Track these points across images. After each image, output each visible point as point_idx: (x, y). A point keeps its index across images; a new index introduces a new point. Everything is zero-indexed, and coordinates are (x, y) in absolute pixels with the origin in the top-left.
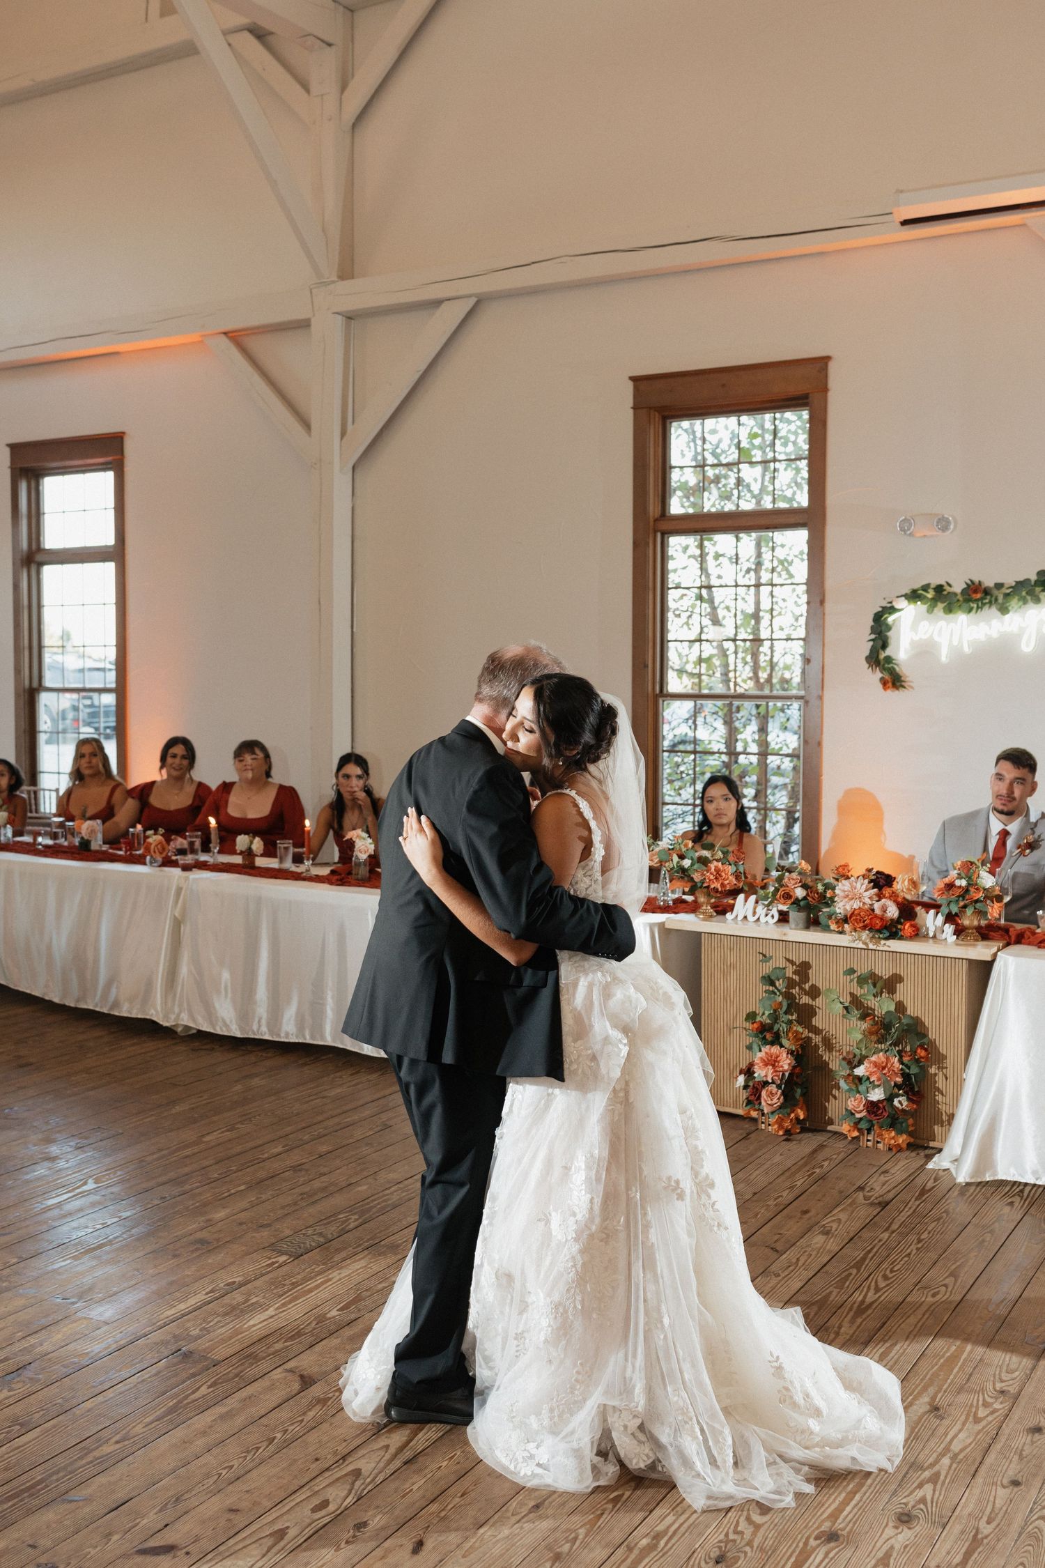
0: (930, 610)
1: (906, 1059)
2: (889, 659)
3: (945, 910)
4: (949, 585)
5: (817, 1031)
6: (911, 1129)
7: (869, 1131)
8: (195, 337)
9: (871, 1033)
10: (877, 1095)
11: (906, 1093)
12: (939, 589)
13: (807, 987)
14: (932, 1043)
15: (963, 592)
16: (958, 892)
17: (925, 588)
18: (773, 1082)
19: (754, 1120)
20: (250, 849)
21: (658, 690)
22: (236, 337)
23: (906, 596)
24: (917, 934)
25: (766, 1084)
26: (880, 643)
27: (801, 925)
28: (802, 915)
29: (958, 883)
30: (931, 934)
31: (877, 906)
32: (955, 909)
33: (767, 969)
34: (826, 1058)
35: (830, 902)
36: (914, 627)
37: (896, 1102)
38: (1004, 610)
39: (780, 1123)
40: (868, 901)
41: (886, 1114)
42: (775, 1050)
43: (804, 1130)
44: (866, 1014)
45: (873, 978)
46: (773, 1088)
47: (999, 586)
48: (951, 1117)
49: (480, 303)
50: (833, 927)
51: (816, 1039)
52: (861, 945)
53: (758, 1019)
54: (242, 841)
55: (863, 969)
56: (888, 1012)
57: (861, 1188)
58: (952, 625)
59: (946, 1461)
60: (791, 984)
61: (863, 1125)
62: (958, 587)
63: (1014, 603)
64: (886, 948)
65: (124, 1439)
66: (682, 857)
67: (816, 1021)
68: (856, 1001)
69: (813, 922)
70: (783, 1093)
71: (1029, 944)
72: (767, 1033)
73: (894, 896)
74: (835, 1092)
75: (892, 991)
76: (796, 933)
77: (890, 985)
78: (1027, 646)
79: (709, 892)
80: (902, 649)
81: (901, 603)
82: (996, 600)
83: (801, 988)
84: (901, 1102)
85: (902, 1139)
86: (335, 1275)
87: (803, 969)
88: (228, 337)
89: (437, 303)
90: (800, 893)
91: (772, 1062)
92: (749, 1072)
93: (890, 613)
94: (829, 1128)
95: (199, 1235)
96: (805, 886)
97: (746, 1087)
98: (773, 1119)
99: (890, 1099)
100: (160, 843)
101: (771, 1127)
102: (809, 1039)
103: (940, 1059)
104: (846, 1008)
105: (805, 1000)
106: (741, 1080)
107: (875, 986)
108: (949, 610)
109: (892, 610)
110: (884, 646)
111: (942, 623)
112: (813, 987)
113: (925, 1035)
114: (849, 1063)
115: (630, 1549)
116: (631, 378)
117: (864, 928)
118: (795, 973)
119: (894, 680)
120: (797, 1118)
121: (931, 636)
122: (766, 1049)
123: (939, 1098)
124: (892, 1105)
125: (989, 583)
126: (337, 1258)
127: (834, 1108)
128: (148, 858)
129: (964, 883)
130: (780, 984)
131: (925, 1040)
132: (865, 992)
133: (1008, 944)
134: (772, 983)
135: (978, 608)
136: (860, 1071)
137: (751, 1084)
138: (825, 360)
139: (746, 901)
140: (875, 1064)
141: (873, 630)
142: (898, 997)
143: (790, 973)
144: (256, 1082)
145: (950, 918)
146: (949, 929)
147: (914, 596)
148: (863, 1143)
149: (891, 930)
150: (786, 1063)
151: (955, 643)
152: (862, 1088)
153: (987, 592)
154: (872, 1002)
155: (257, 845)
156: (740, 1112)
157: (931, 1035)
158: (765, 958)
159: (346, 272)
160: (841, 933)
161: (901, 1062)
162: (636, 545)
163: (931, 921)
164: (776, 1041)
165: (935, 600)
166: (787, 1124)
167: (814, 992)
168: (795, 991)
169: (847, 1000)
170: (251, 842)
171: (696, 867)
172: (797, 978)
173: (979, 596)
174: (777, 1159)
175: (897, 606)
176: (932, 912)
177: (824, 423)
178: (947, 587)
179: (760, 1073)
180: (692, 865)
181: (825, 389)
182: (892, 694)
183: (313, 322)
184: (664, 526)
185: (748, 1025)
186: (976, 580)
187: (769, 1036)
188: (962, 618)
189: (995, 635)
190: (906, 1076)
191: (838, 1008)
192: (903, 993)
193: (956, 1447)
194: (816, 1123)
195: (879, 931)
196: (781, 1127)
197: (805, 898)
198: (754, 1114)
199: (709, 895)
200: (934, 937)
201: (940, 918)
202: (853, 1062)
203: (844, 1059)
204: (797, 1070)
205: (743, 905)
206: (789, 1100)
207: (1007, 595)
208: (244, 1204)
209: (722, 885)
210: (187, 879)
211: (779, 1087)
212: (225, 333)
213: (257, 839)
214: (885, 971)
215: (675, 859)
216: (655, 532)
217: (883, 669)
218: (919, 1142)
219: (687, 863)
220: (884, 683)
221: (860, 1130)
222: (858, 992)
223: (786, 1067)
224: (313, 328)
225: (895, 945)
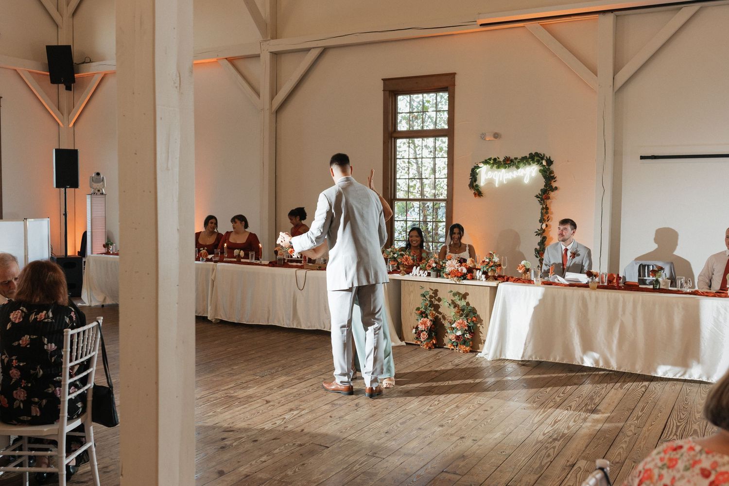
0: (492, 168)
1: (469, 321)
2: (477, 186)
3: (482, 270)
4: (499, 158)
5: (440, 313)
6: (471, 345)
7: (457, 346)
8: (215, 60)
9: (458, 312)
10: (459, 333)
11: (469, 333)
12: (495, 159)
13: (437, 298)
14: (478, 316)
15: (504, 161)
16: (486, 263)
17: (490, 159)
18: (425, 331)
19: (419, 345)
20: (239, 255)
21: (393, 198)
22: (231, 61)
23: (483, 162)
24: (473, 278)
25: (422, 331)
26: (474, 179)
27: (434, 276)
28: (435, 273)
29: (486, 260)
30: (478, 279)
31: (459, 269)
32: (485, 269)
33: (423, 292)
34: (443, 322)
35: (445, 268)
36: (486, 173)
37: (465, 336)
38: (518, 168)
39: (427, 344)
40: (457, 267)
41: (462, 340)
42: (426, 319)
43: (436, 347)
44: (456, 306)
45: (458, 294)
46: (425, 332)
47: (516, 159)
48: (485, 341)
49: (325, 50)
50: (445, 276)
51: (440, 316)
52: (454, 282)
53: (421, 310)
54: (236, 252)
55: (454, 291)
56: (464, 305)
57: (451, 362)
58: (500, 173)
59: (457, 416)
60: (431, 297)
61: (455, 344)
62: (501, 159)
63: (521, 165)
64: (462, 283)
65: (215, 412)
66: (394, 254)
67: (440, 310)
68: (453, 302)
69: (438, 275)
70: (428, 334)
71: (511, 281)
72: (423, 314)
73: (465, 266)
74: (446, 334)
75: (465, 298)
76: (432, 279)
77: (464, 296)
78: (526, 181)
79: (404, 265)
80: (482, 181)
81: (481, 165)
82: (515, 164)
83: (435, 299)
84: (468, 336)
85: (468, 348)
86: (275, 381)
87: (436, 292)
88: (228, 60)
89: (309, 50)
90: (434, 265)
91: (424, 323)
92: (417, 328)
93: (477, 169)
94: (444, 347)
95: (229, 372)
96: (436, 263)
97: (416, 333)
98: (425, 343)
99: (463, 335)
100: (205, 253)
101: (424, 346)
102: (437, 316)
103: (481, 321)
104: (449, 304)
105: (436, 302)
106: (414, 331)
107: (459, 296)
108: (498, 167)
109: (478, 167)
110: (475, 180)
111: (496, 172)
112: (439, 298)
113: (476, 313)
114: (450, 323)
115: (362, 431)
116: (382, 79)
117: (455, 276)
118: (433, 293)
119: (479, 193)
120: (433, 343)
121: (492, 177)
122: (423, 319)
123: (481, 335)
124: (464, 337)
125: (512, 158)
126: (275, 377)
127: (446, 340)
128: (201, 258)
129: (488, 260)
130: (427, 297)
131: (476, 315)
132: (456, 298)
133: (504, 282)
134: (424, 296)
135: (509, 167)
136: (453, 326)
137: (417, 332)
138: (454, 74)
139: (416, 268)
140: (459, 323)
141: (471, 175)
142: (467, 301)
143: (431, 293)
144: (244, 335)
145: (484, 273)
146: (483, 276)
147: (486, 162)
148: (455, 350)
149: (464, 277)
150: (429, 324)
151: (501, 179)
152: (454, 331)
153: (512, 161)
154: (458, 302)
155: (242, 253)
156: (414, 343)
157: (478, 313)
158: (422, 288)
159: (275, 37)
160: (448, 278)
161: (467, 322)
162: (384, 143)
163: (478, 274)
164: (426, 316)
165: (493, 164)
166: (429, 345)
167: (439, 300)
168: (433, 300)
169: (450, 302)
170: (240, 252)
171: (399, 257)
172: (433, 295)
173: (509, 162)
174: (425, 355)
175: (480, 166)
176: (478, 271)
177: (454, 97)
178: (497, 159)
179: (421, 327)
180: (398, 256)
181: (454, 85)
182: (477, 198)
183: (261, 55)
184: (395, 135)
185: (417, 312)
186: (508, 156)
187: (424, 315)
188: (503, 170)
189: (515, 177)
190: (469, 327)
191: (447, 304)
192: (469, 299)
193: (460, 414)
194: (439, 345)
195: (460, 277)
196: (427, 346)
197: (436, 267)
198: (419, 343)
199: (404, 267)
200: (479, 279)
201: (481, 273)
202: (451, 323)
203: (449, 322)
204: (433, 326)
205: (415, 270)
206: (430, 337)
207: (519, 162)
208: (243, 365)
209: (408, 263)
210: (216, 265)
211: (427, 332)
212: (226, 58)
213: (242, 251)
214: (463, 292)
215: (392, 254)
216: (391, 137)
217: (475, 189)
218: (473, 350)
219: (396, 255)
220: (475, 194)
221: (454, 346)
222: (453, 299)
223: (429, 325)
224: (261, 57)
225: (465, 282)
